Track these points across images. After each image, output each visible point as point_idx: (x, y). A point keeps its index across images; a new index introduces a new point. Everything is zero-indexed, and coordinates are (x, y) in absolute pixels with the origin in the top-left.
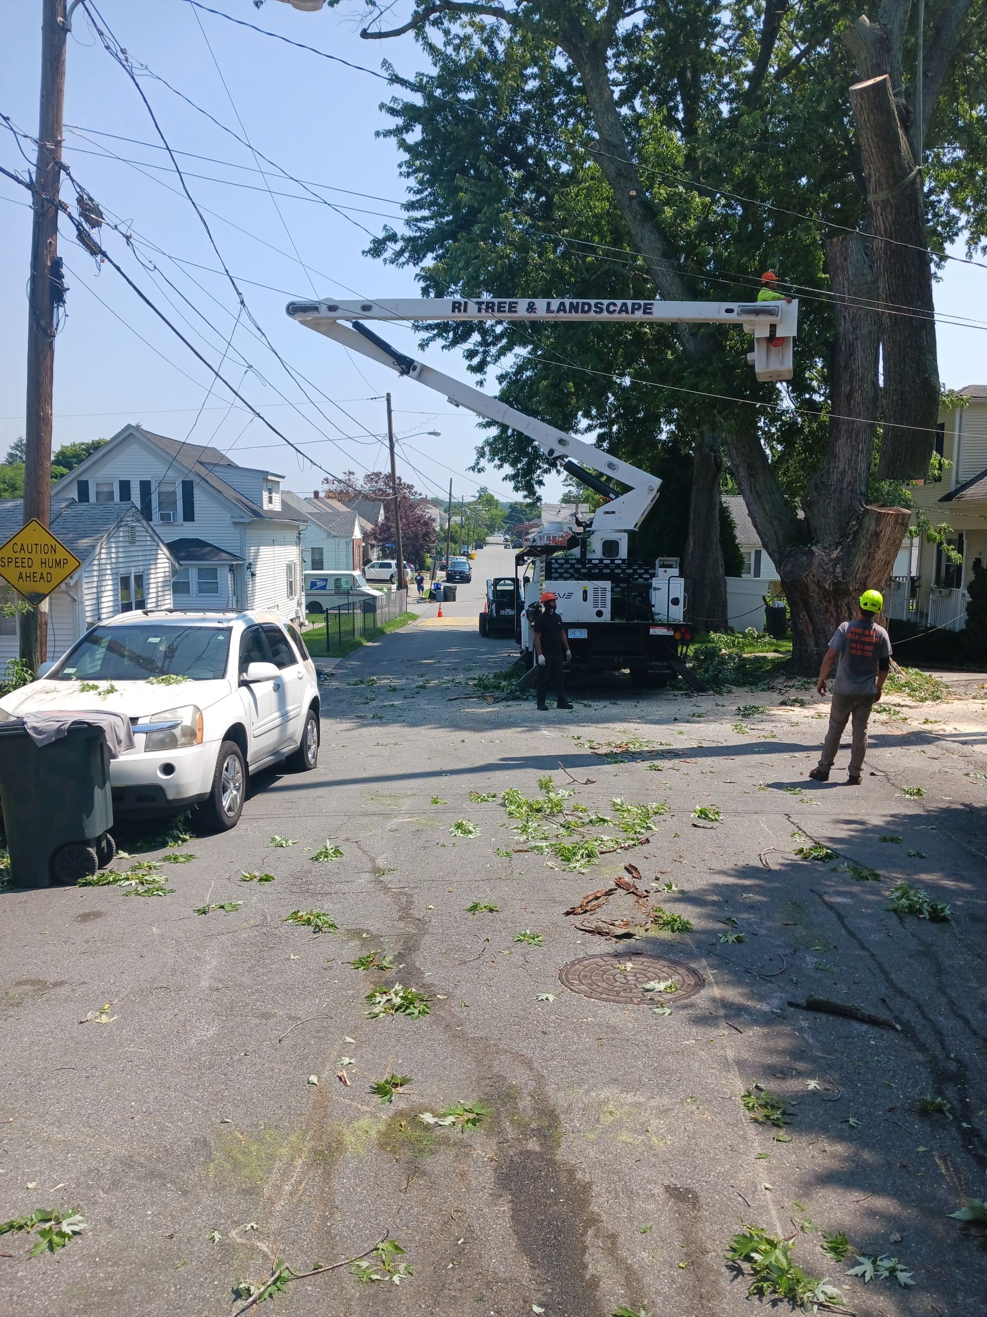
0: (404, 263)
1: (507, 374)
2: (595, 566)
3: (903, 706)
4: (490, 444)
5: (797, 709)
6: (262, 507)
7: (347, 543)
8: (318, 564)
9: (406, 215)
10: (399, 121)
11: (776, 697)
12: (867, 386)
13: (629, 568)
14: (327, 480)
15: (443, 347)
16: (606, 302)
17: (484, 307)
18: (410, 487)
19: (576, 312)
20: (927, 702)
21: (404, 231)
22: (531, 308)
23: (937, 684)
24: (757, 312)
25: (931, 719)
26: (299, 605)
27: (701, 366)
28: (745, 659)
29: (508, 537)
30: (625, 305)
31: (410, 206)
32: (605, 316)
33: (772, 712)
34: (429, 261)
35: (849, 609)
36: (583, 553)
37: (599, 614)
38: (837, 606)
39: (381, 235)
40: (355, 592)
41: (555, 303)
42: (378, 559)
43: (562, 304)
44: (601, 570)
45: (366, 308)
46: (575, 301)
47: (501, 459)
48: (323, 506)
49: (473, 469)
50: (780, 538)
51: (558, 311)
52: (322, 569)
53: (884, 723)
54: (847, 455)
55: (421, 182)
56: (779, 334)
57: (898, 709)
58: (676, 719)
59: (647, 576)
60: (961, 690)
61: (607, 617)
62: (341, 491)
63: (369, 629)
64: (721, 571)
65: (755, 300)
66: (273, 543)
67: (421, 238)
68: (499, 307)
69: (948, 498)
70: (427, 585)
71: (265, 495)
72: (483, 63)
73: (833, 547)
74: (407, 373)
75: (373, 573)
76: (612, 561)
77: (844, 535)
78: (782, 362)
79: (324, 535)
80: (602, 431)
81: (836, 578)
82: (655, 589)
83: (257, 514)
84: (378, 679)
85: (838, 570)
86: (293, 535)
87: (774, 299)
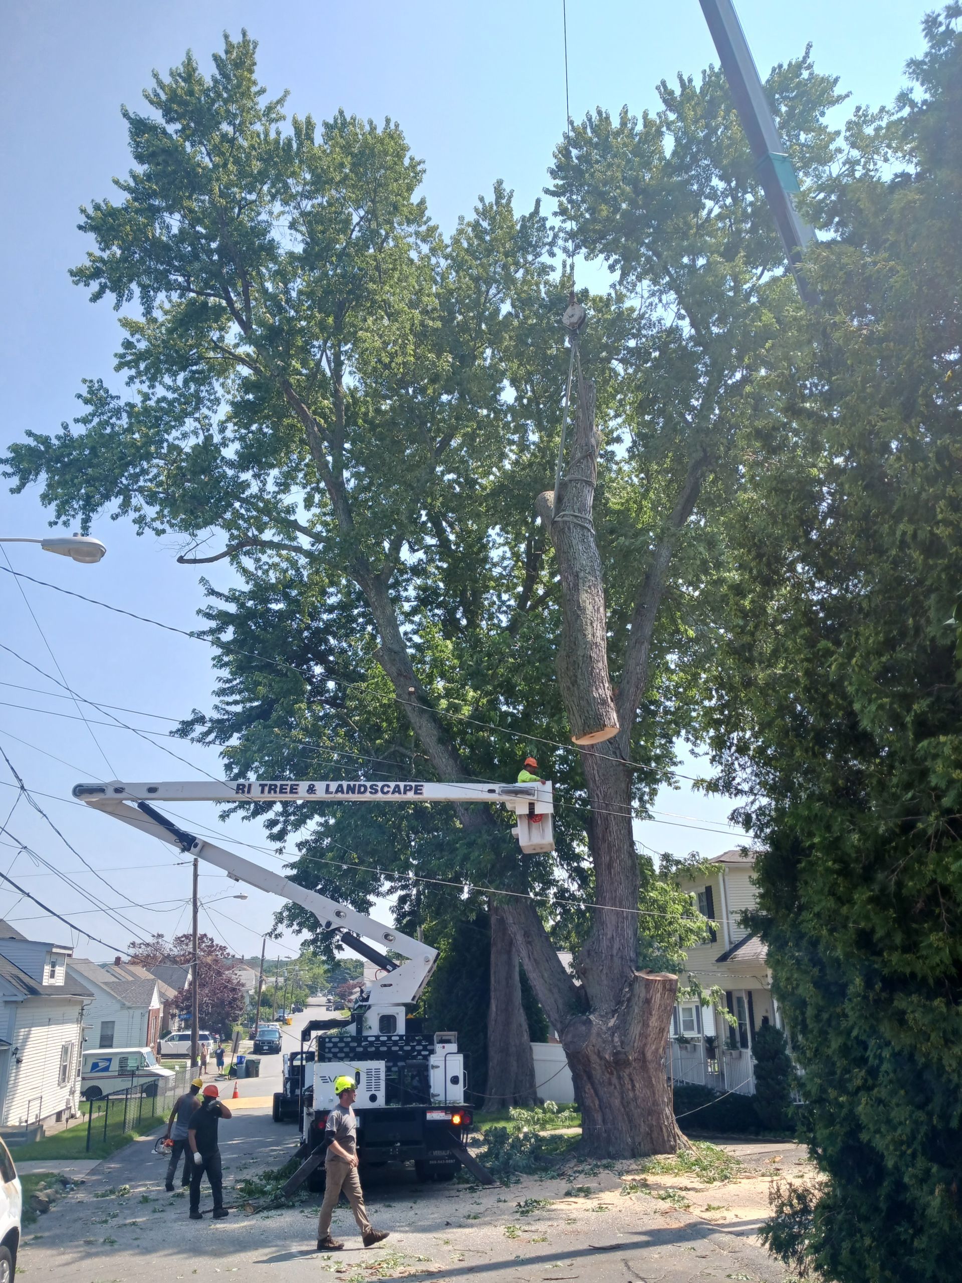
0: (210, 743)
1: (307, 842)
2: (371, 1043)
3: (689, 1190)
4: (289, 910)
5: (581, 1200)
6: (41, 983)
7: (142, 1015)
8: (106, 1041)
9: (216, 700)
10: (213, 624)
11: (563, 1185)
12: (624, 856)
13: (407, 1044)
14: (133, 944)
15: (243, 818)
16: (380, 784)
17: (267, 789)
18: (223, 949)
19: (353, 792)
20: (715, 1183)
21: (211, 714)
22: (311, 790)
23: (728, 1160)
24: (517, 792)
25: (715, 1204)
26: (72, 1092)
27: (473, 837)
28: (543, 1139)
29: (331, 997)
30: (397, 786)
31: (222, 692)
32: (379, 796)
33: (554, 1207)
34: (235, 740)
35: (632, 1080)
36: (359, 1030)
37: (373, 1098)
38: (620, 1078)
39: (189, 717)
40: (141, 1073)
41: (334, 786)
42: (179, 1030)
43: (340, 786)
44: (377, 1048)
45: (152, 789)
46: (352, 783)
47: (299, 924)
48: (123, 973)
49: (270, 934)
50: (561, 1006)
51: (337, 792)
52: (111, 1046)
53: (665, 1213)
54: (614, 922)
55: (232, 673)
56: (538, 811)
57: (683, 1193)
58: (448, 1224)
59: (427, 1053)
60: (753, 1165)
61: (381, 1102)
62: (148, 956)
63: (146, 1119)
64: (526, 1037)
65: (516, 781)
66: (49, 1022)
67: (228, 720)
68: (281, 789)
69: (723, 958)
70: (228, 1060)
71: (47, 969)
72: (290, 584)
73: (610, 1016)
74: (188, 850)
75: (169, 1047)
76: (389, 1038)
77: (619, 1003)
78: (543, 837)
79: (117, 1006)
80: (402, 893)
81: (615, 1047)
82: (433, 1067)
83: (33, 991)
84: (132, 1187)
85: (616, 1039)
86: (75, 1011)
87: (531, 780)
